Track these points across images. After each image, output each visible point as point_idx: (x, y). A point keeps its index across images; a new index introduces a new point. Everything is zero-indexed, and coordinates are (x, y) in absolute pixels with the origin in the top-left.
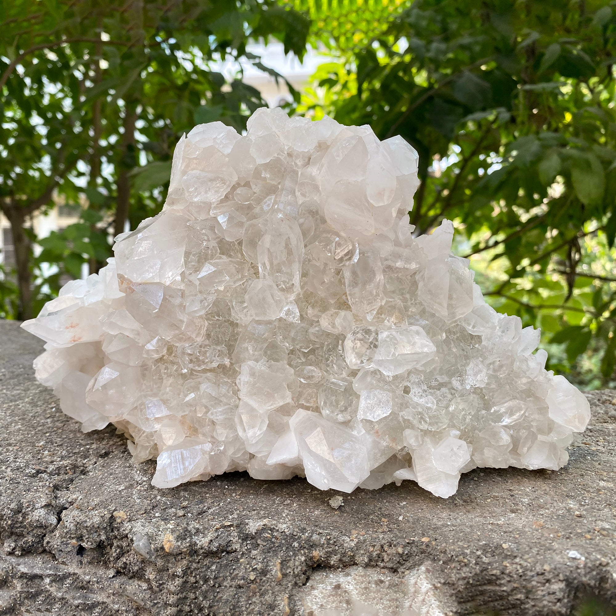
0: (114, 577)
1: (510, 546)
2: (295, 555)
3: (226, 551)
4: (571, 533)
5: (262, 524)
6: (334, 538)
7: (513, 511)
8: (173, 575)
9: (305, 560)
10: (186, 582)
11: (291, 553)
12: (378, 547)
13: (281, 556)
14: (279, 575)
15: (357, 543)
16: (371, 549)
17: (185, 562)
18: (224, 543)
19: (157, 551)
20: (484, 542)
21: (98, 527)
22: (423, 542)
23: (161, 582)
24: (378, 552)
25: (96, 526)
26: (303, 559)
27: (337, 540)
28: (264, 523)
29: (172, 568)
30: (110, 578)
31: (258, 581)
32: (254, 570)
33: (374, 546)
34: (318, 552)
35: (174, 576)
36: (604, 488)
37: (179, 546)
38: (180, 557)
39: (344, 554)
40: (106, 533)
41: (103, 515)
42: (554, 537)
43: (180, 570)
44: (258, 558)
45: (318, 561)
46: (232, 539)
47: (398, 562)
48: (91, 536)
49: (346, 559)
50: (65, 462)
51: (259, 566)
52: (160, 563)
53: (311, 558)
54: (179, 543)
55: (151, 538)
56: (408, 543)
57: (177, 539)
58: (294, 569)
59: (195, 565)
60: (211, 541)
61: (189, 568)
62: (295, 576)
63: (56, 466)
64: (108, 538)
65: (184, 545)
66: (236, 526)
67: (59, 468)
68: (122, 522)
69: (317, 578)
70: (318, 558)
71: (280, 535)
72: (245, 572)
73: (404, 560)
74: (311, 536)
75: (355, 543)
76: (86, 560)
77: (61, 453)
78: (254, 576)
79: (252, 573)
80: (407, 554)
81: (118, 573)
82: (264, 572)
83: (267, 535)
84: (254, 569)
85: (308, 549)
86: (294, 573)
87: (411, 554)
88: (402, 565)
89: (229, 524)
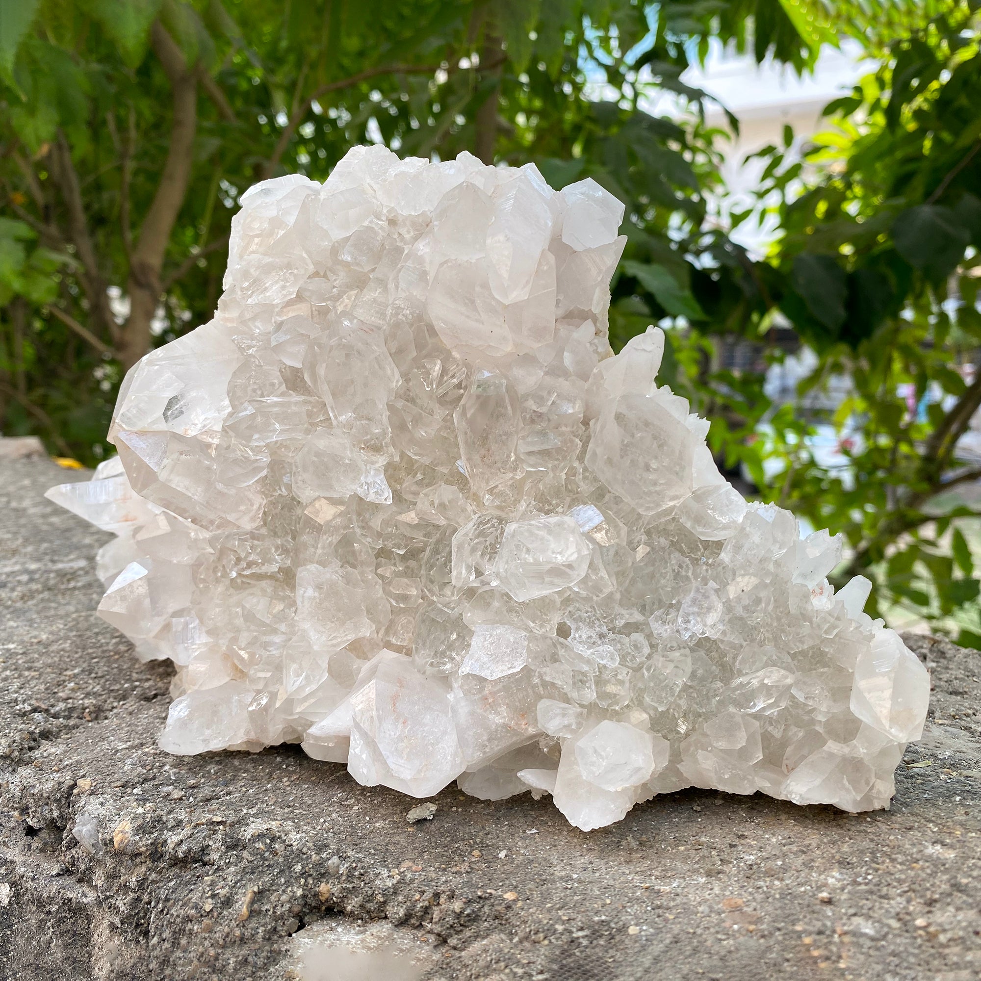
0: (58, 875)
1: (641, 930)
2: (288, 883)
3: (202, 860)
4: (779, 929)
5: (265, 827)
6: (362, 868)
7: (709, 874)
8: (125, 885)
9: (304, 896)
10: (138, 900)
11: (283, 880)
12: (428, 895)
13: (263, 882)
14: (245, 910)
15: (398, 882)
16: (417, 897)
17: (143, 869)
18: (196, 848)
19: (106, 844)
20: (603, 918)
21: (49, 798)
22: (504, 900)
23: (108, 894)
24: (426, 903)
25: (45, 795)
26: (299, 892)
27: (366, 872)
28: (269, 826)
29: (124, 875)
30: (53, 876)
31: (215, 914)
32: (213, 896)
33: (423, 892)
34: (330, 886)
35: (125, 887)
36: (928, 859)
37: (136, 843)
38: (138, 860)
39: (370, 898)
40: (59, 808)
41: (63, 780)
42: (739, 931)
43: (134, 879)
44: (230, 879)
45: (327, 900)
46: (211, 843)
47: (451, 926)
48: (39, 810)
49: (371, 906)
50: (87, 702)
51: (223, 892)
52: (110, 863)
53: (316, 895)
54: (137, 838)
55: (101, 823)
56: (480, 897)
57: (137, 830)
58: (276, 906)
59: (154, 875)
60: (182, 841)
61: (147, 879)
62: (276, 918)
63: (69, 706)
64: (61, 816)
65: (144, 843)
66: (230, 825)
67: (71, 710)
68: (78, 795)
69: (315, 928)
70: (327, 896)
71: (283, 849)
72: (201, 897)
73: (461, 925)
74: (329, 859)
75: (395, 881)
76: (36, 844)
77: (93, 688)
78: (211, 906)
79: (210, 900)
80: (468, 915)
81: (66, 872)
82: (228, 902)
83: (261, 846)
84: (216, 895)
85: (314, 879)
86: (274, 912)
87: (478, 916)
88: (458, 932)
89: (220, 819)
